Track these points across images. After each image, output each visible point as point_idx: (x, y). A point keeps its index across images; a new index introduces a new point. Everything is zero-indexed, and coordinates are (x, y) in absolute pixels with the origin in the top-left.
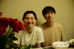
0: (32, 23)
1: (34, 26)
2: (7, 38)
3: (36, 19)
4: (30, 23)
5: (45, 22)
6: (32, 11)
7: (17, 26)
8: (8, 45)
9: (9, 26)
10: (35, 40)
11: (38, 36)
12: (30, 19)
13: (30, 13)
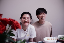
0: (27, 22)
1: (29, 24)
2: (7, 34)
3: (31, 19)
4: (26, 22)
5: (37, 21)
6: (29, 13)
7: (15, 25)
8: (7, 40)
9: (8, 25)
10: (28, 35)
11: (31, 32)
12: (26, 19)
13: (26, 14)
